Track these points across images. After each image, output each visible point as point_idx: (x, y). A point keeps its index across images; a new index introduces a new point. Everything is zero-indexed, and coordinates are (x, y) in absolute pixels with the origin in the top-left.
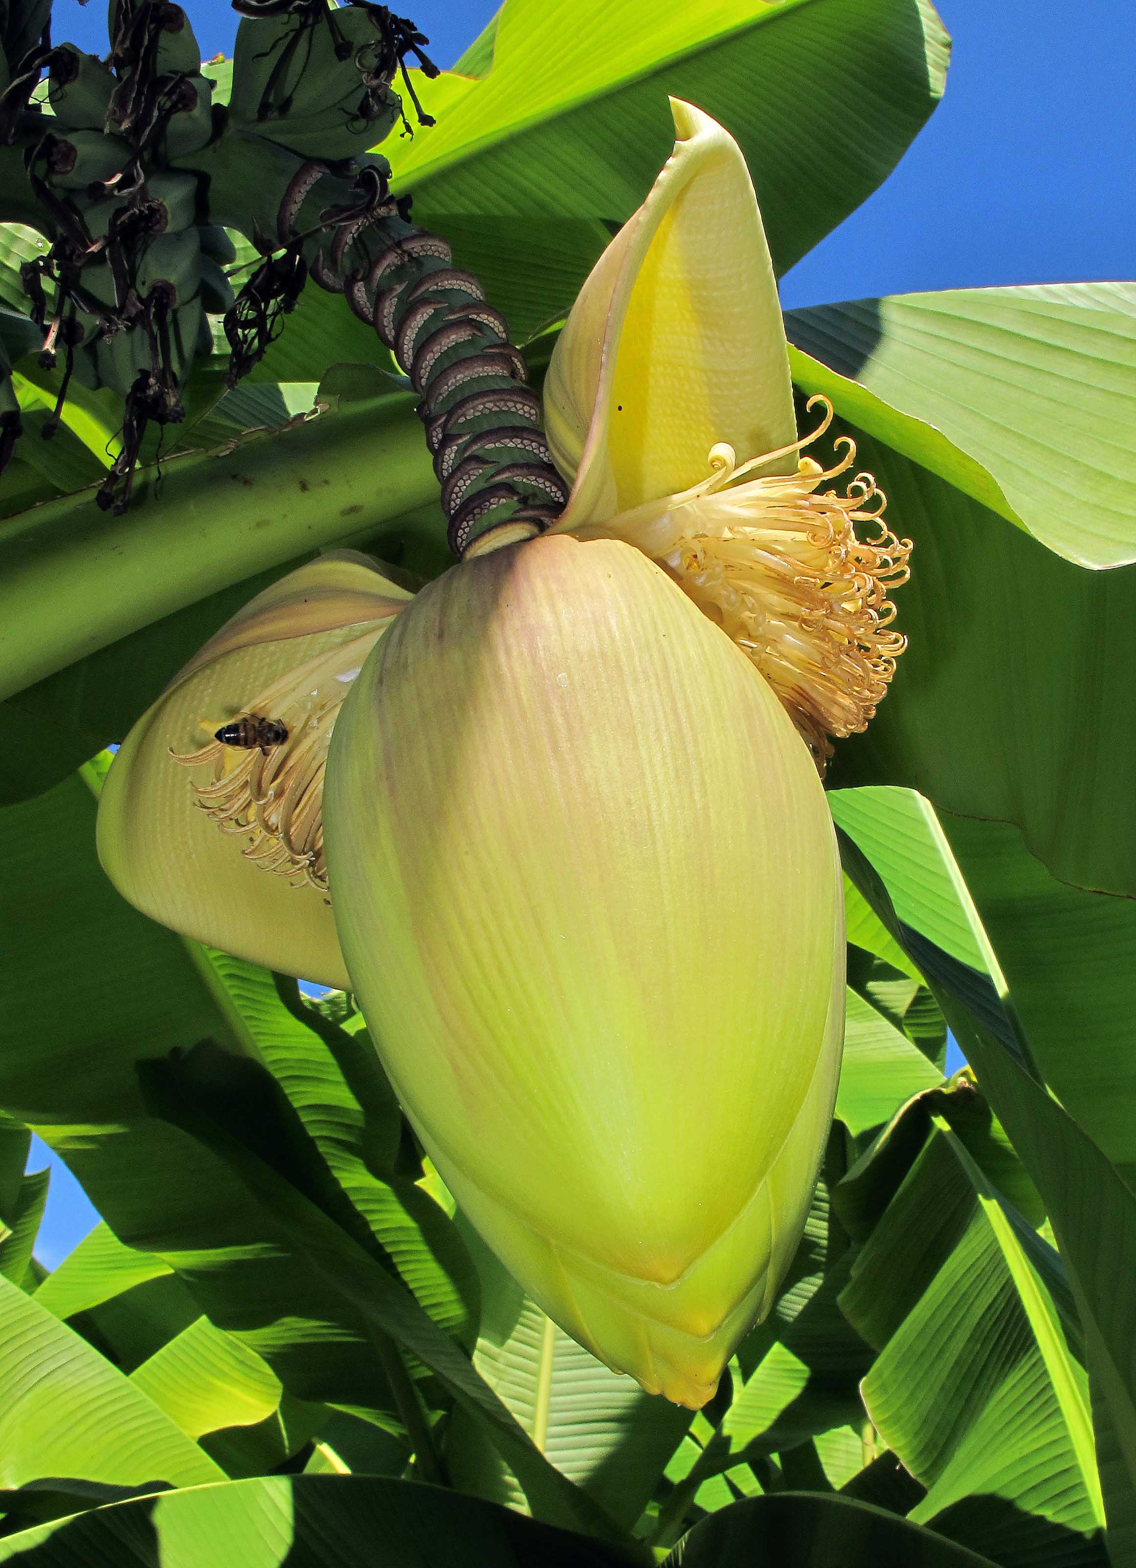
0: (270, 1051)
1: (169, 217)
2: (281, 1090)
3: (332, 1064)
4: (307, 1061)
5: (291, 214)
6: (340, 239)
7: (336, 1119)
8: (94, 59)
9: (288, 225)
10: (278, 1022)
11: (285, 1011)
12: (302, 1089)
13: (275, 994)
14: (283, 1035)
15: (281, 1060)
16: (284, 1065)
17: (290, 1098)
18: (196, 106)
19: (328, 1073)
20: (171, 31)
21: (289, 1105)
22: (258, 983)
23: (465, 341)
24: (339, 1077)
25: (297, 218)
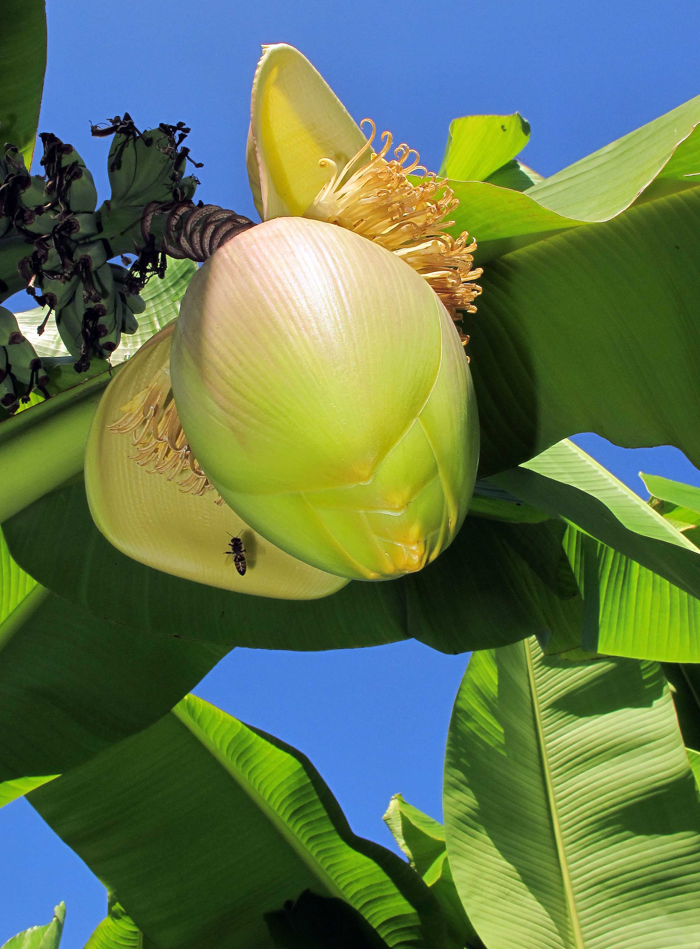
0: (349, 889)
1: (80, 224)
2: (362, 917)
3: (386, 881)
4: (371, 886)
5: (147, 227)
6: (170, 224)
7: (402, 926)
8: (38, 177)
9: (147, 232)
10: (346, 861)
11: (347, 848)
12: (375, 911)
13: (337, 836)
14: (350, 871)
15: (356, 894)
16: (358, 896)
17: (370, 922)
18: (82, 175)
19: (387, 889)
20: (67, 154)
21: (370, 927)
22: (326, 833)
23: (230, 229)
24: (394, 890)
25: (151, 228)
